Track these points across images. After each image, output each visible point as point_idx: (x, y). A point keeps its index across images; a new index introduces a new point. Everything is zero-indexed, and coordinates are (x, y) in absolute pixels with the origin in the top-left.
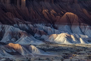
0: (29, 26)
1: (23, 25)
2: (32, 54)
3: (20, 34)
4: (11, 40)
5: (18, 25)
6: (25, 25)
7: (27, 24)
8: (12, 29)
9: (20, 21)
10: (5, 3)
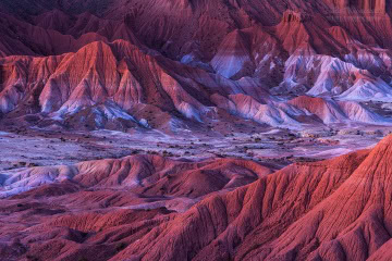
0: (381, 59)
1: (367, 56)
2: (347, 121)
3: (354, 78)
4: (330, 90)
5: (356, 57)
6: (372, 57)
7: (377, 54)
8: (335, 65)
9: (362, 48)
10: (335, 5)
